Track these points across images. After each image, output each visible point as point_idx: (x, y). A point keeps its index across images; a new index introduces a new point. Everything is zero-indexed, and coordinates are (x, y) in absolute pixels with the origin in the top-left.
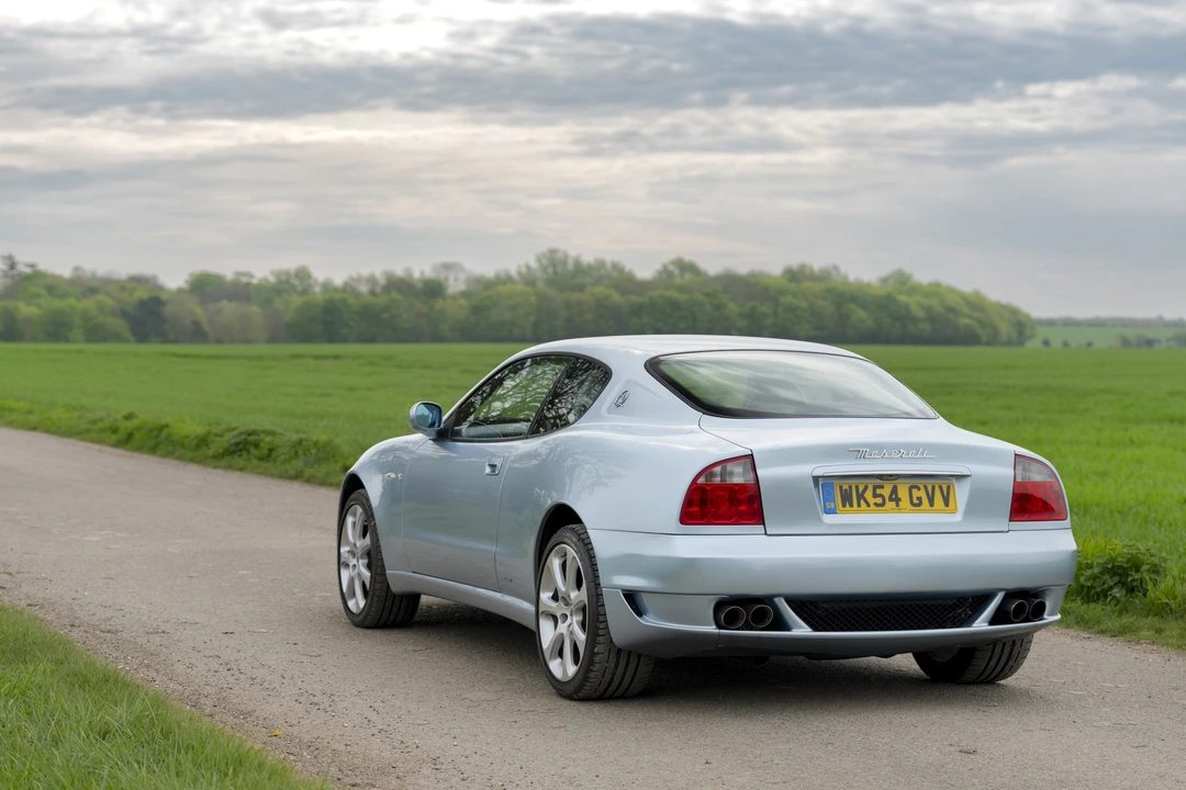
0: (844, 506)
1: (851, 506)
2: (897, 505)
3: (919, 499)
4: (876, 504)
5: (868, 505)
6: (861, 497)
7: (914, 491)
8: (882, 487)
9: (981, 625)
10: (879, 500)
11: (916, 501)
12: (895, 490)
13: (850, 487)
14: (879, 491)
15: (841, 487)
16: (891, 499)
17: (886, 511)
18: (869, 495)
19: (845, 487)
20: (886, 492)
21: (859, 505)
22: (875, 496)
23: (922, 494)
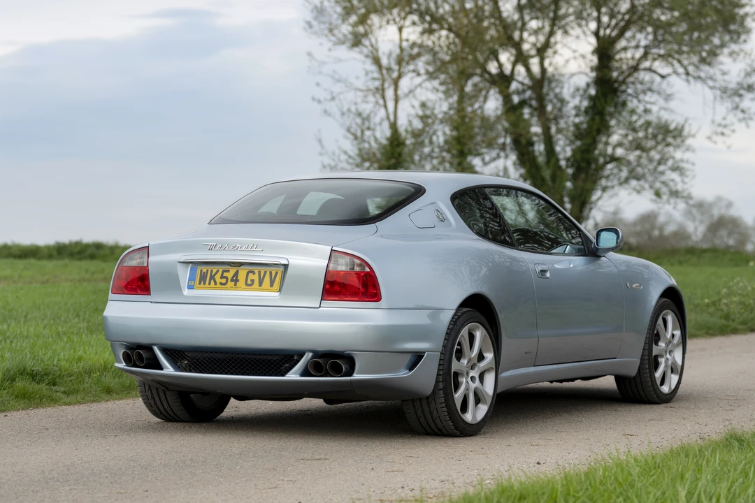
0: (200, 284)
1: (204, 284)
2: (235, 285)
3: (253, 281)
4: (221, 284)
5: (216, 284)
6: (212, 278)
7: (250, 275)
8: (228, 271)
9: (293, 376)
10: (224, 281)
11: (249, 282)
12: (236, 274)
13: (207, 271)
14: (225, 274)
15: (201, 271)
16: (232, 280)
17: (227, 289)
18: (218, 277)
19: (205, 270)
20: (230, 275)
21: (209, 284)
22: (222, 277)
23: (256, 277)
